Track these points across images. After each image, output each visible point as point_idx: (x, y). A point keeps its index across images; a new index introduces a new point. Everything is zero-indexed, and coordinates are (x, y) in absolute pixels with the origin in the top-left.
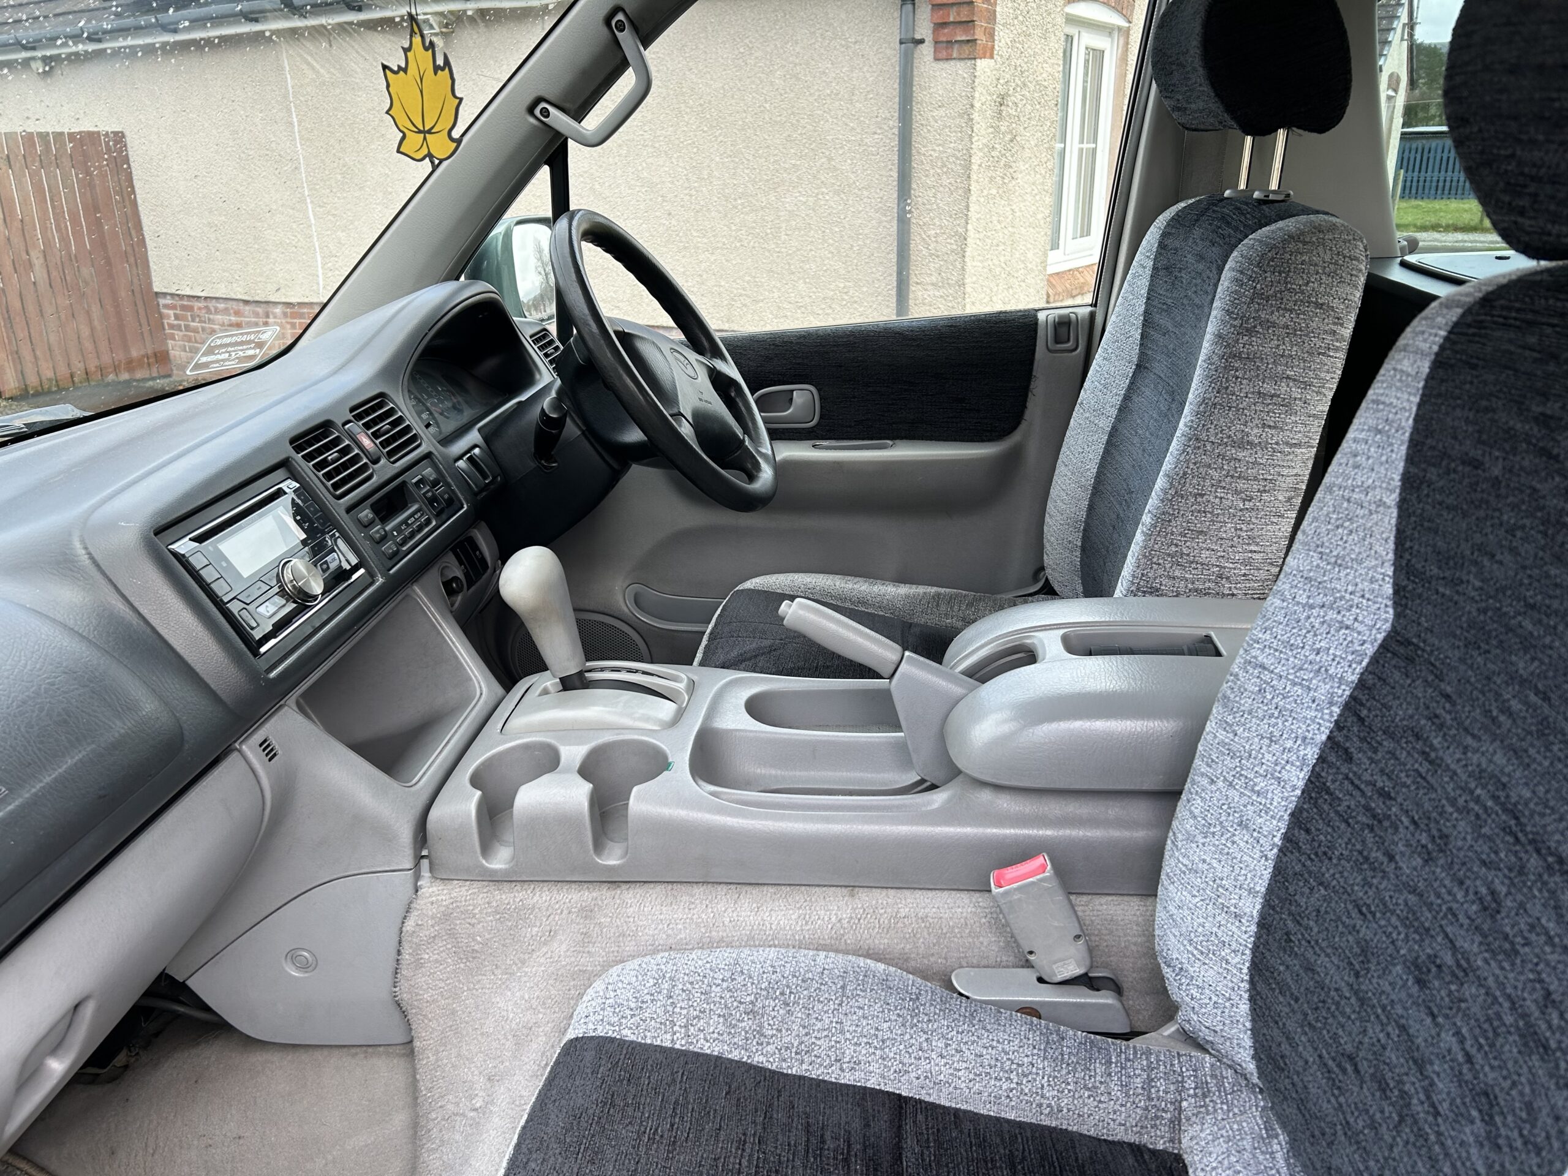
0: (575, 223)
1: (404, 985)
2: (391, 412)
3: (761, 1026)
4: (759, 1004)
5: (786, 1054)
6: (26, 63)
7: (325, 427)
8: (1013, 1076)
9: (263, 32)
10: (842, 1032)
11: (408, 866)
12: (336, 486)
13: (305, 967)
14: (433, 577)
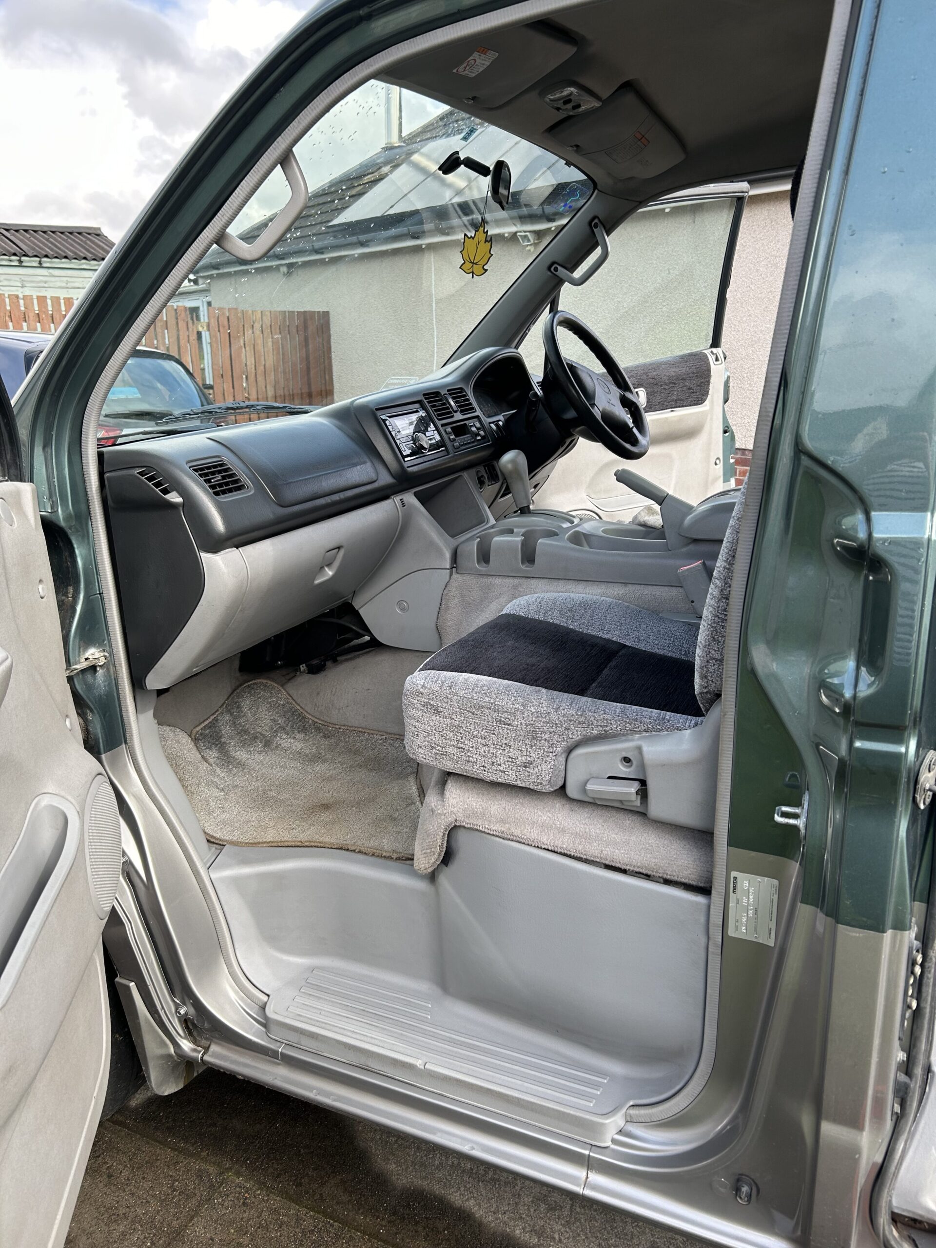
0: (557, 316)
1: (440, 619)
2: (465, 396)
3: (574, 615)
4: (574, 608)
5: (582, 626)
6: (278, 267)
7: (437, 394)
8: (672, 639)
9: (421, 245)
10: (606, 619)
11: (448, 567)
12: (439, 415)
13: (403, 610)
14: (473, 471)
